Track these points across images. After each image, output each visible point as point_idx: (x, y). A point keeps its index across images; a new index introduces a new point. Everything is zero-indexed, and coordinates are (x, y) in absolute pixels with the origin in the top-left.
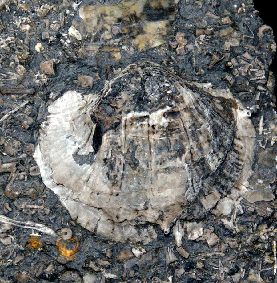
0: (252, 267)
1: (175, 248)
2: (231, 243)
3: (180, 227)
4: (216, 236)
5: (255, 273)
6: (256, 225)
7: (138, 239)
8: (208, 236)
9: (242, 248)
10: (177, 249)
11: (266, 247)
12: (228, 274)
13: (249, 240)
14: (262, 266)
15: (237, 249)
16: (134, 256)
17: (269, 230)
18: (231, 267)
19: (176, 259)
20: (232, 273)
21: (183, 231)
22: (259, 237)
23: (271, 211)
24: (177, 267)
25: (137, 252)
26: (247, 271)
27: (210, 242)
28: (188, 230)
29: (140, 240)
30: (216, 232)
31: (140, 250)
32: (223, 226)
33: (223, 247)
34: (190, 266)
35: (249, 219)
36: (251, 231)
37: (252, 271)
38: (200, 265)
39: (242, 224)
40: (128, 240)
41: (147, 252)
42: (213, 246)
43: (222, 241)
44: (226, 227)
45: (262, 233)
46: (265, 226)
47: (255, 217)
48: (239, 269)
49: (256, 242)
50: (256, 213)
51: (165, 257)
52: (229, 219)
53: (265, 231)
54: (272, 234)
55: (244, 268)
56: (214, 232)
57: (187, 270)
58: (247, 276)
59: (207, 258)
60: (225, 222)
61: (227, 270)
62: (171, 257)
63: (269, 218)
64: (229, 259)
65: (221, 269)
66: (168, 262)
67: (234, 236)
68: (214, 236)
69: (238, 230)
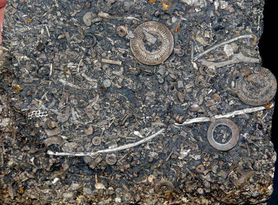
0: (248, 25)
1: (214, 11)
2: (240, 13)
3: (218, 1)
4: (233, 9)
5: (249, 28)
6: (252, 7)
7: (198, 4)
8: (230, 8)
9: (244, 16)
10: (215, 11)
11: (255, 18)
12: (237, 26)
13: (248, 13)
14: (253, 25)
15: (242, 16)
16: (196, 12)
17: (258, 10)
18: (239, 23)
19: (214, 16)
20: (239, 26)
21: (219, 4)
22: (252, 13)
23: (260, 2)
24: (214, 20)
25: (197, 10)
26: (245, 27)
27: (231, 11)
28: (221, 4)
29: (199, 5)
30: (234, 7)
31: (199, 9)
32: (237, 5)
33: (236, 14)
34: (220, 20)
35: (249, 4)
36: (249, 9)
37: (248, 27)
38: (224, 20)
39: (246, 5)
40: (194, 4)
41: (202, 10)
42: (232, 13)
43: (236, 11)
44: (238, 5)
45: (254, 11)
46: (256, 8)
47: (252, 3)
48: (242, 25)
49: (251, 14)
50: (253, 2)
51: (209, 14)
52: (240, 2)
53: (256, 10)
54: (259, 13)
55: (244, 25)
56: (233, 7)
57: (218, 21)
58: (245, 28)
59: (228, 17)
60: (238, 3)
61: (236, 24)
62: (212, 14)
63: (258, 5)
64: (238, 19)
65: (234, 24)
66: (210, 17)
67: (241, 10)
68: (232, 8)
69: (243, 8)
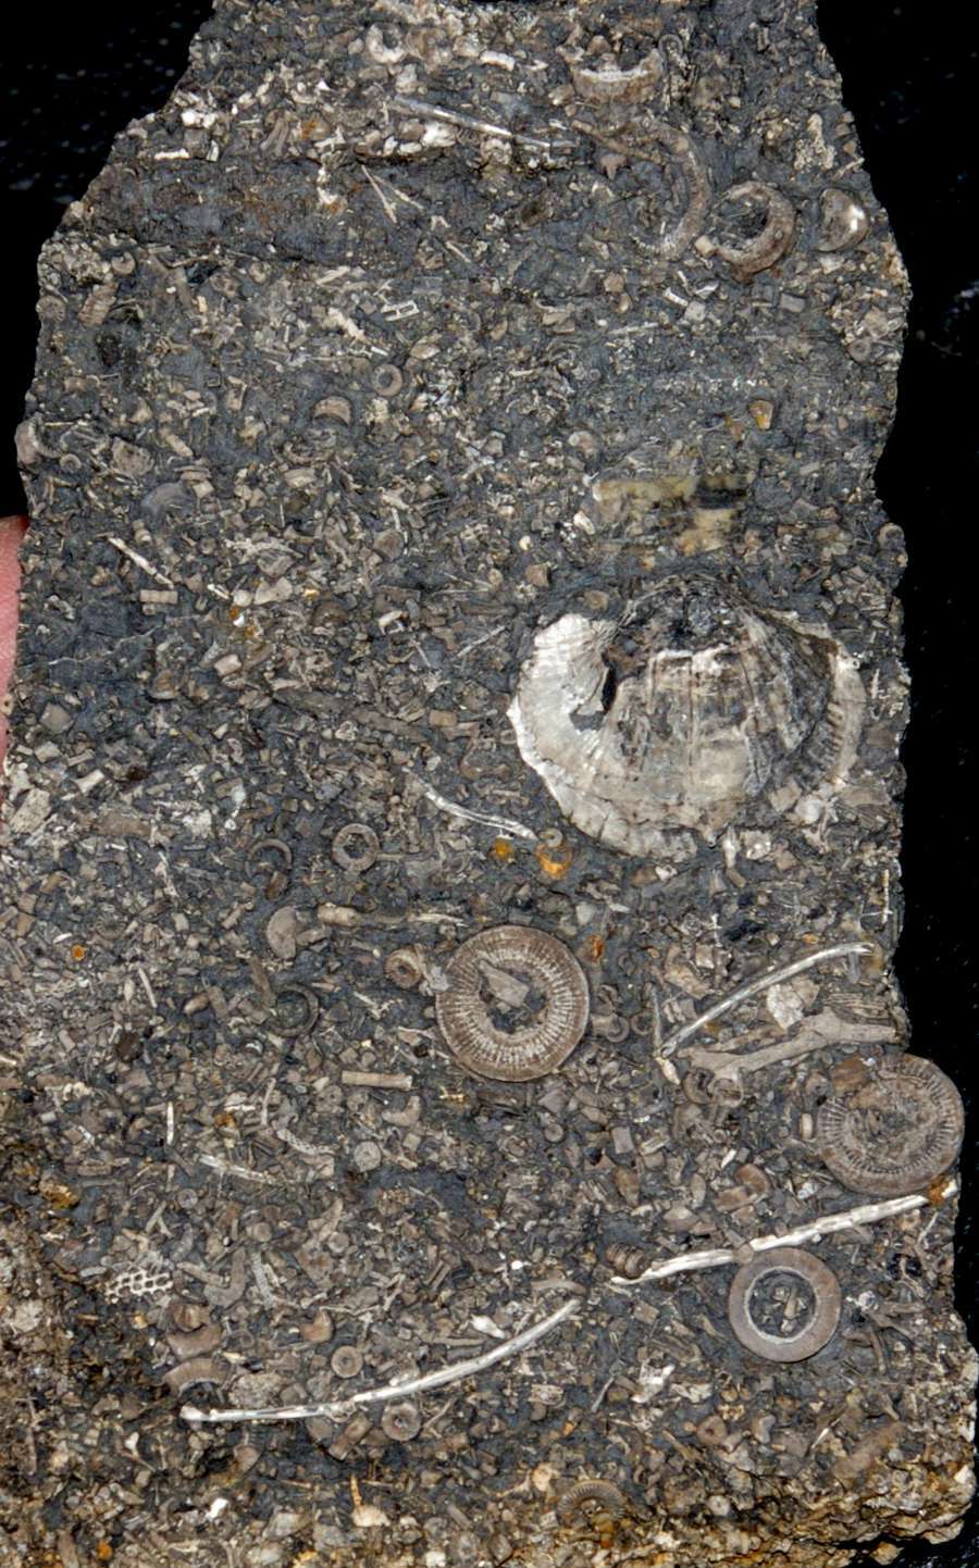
0: (847, 909)
1: (724, 870)
2: (815, 868)
3: (734, 836)
4: (791, 856)
5: (852, 919)
6: (856, 842)
7: (665, 853)
8: (778, 854)
9: (833, 877)
10: (728, 872)
11: (873, 878)
12: (808, 917)
13: (846, 864)
14: (864, 908)
15: (824, 878)
16: (658, 879)
17: (879, 851)
18: (813, 907)
19: (725, 888)
20: (814, 915)
21: (738, 843)
22: (861, 862)
23: (884, 821)
24: (726, 901)
25: (662, 873)
26: (839, 915)
27: (781, 866)
28: (746, 843)
29: (669, 854)
30: (792, 849)
31: (669, 870)
32: (804, 840)
33: (803, 874)
34: (747, 901)
35: (847, 832)
36: (849, 851)
37: (847, 916)
38: (762, 900)
39: (835, 838)
41: (679, 873)
42: (786, 871)
43: (800, 864)
44: (809, 842)
45: (867, 856)
46: (873, 845)
47: (856, 828)
48: (825, 910)
49: (857, 869)
50: (859, 824)
51: (708, 883)
52: (814, 830)
53: (872, 852)
54: (883, 859)
55: (834, 909)
56: (788, 849)
57: (742, 905)
58: (838, 922)
59: (775, 889)
60: (808, 833)
61: (806, 911)
62: (717, 884)
63: (878, 833)
64: (810, 893)
65: (797, 909)
66: (712, 892)
67: (821, 856)
68: (788, 854)
69: (828, 849)
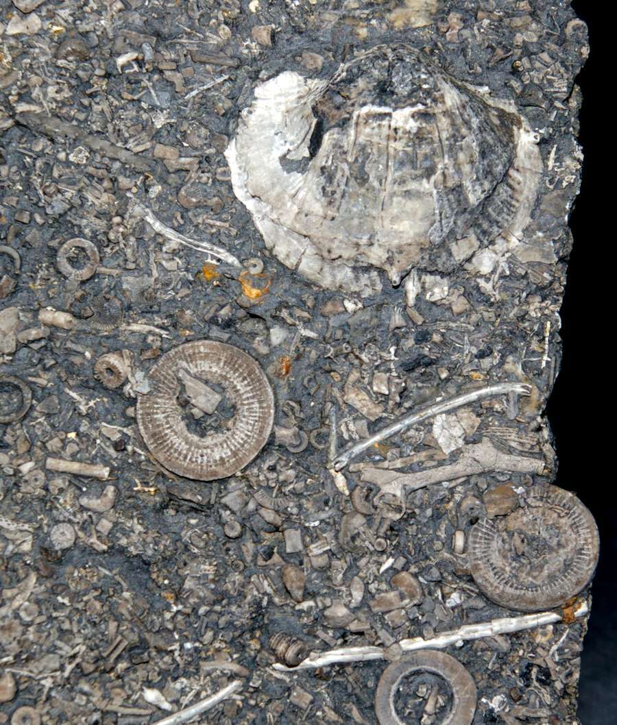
0: (511, 353)
1: (405, 308)
2: (486, 314)
3: (416, 279)
4: (466, 301)
5: (514, 362)
6: (524, 294)
7: (354, 288)
8: (454, 298)
9: (501, 323)
10: (408, 310)
11: (536, 328)
12: (476, 357)
13: (513, 313)
14: (526, 353)
15: (493, 324)
16: (346, 310)
17: (544, 305)
18: (481, 348)
19: (404, 324)
20: (482, 355)
21: (419, 285)
22: (527, 313)
23: (550, 278)
24: (405, 336)
25: (350, 306)
26: (503, 357)
27: (456, 309)
28: (427, 285)
29: (357, 289)
30: (467, 295)
31: (356, 304)
32: (478, 288)
33: (474, 318)
34: (423, 337)
35: (517, 284)
36: (517, 301)
37: (510, 358)
38: (436, 338)
39: (506, 289)
40: (341, 287)
41: (364, 307)
42: (460, 314)
43: (473, 309)
44: (482, 290)
45: (532, 308)
46: (538, 299)
47: (525, 282)
48: (492, 352)
49: (522, 318)
50: (528, 278)
51: (390, 318)
52: (488, 280)
53: (537, 305)
54: (547, 312)
55: (499, 351)
56: (463, 295)
57: (418, 341)
58: (502, 362)
59: (448, 329)
60: (482, 282)
61: (475, 351)
62: (397, 319)
63: (544, 288)
64: (479, 335)
65: (467, 348)
66: (392, 326)
67: (492, 304)
68: (463, 300)
69: (498, 297)
